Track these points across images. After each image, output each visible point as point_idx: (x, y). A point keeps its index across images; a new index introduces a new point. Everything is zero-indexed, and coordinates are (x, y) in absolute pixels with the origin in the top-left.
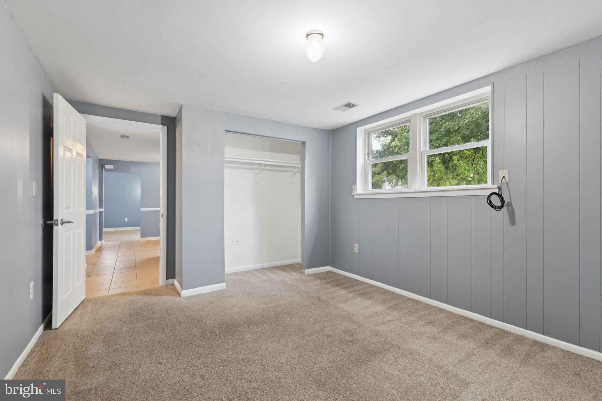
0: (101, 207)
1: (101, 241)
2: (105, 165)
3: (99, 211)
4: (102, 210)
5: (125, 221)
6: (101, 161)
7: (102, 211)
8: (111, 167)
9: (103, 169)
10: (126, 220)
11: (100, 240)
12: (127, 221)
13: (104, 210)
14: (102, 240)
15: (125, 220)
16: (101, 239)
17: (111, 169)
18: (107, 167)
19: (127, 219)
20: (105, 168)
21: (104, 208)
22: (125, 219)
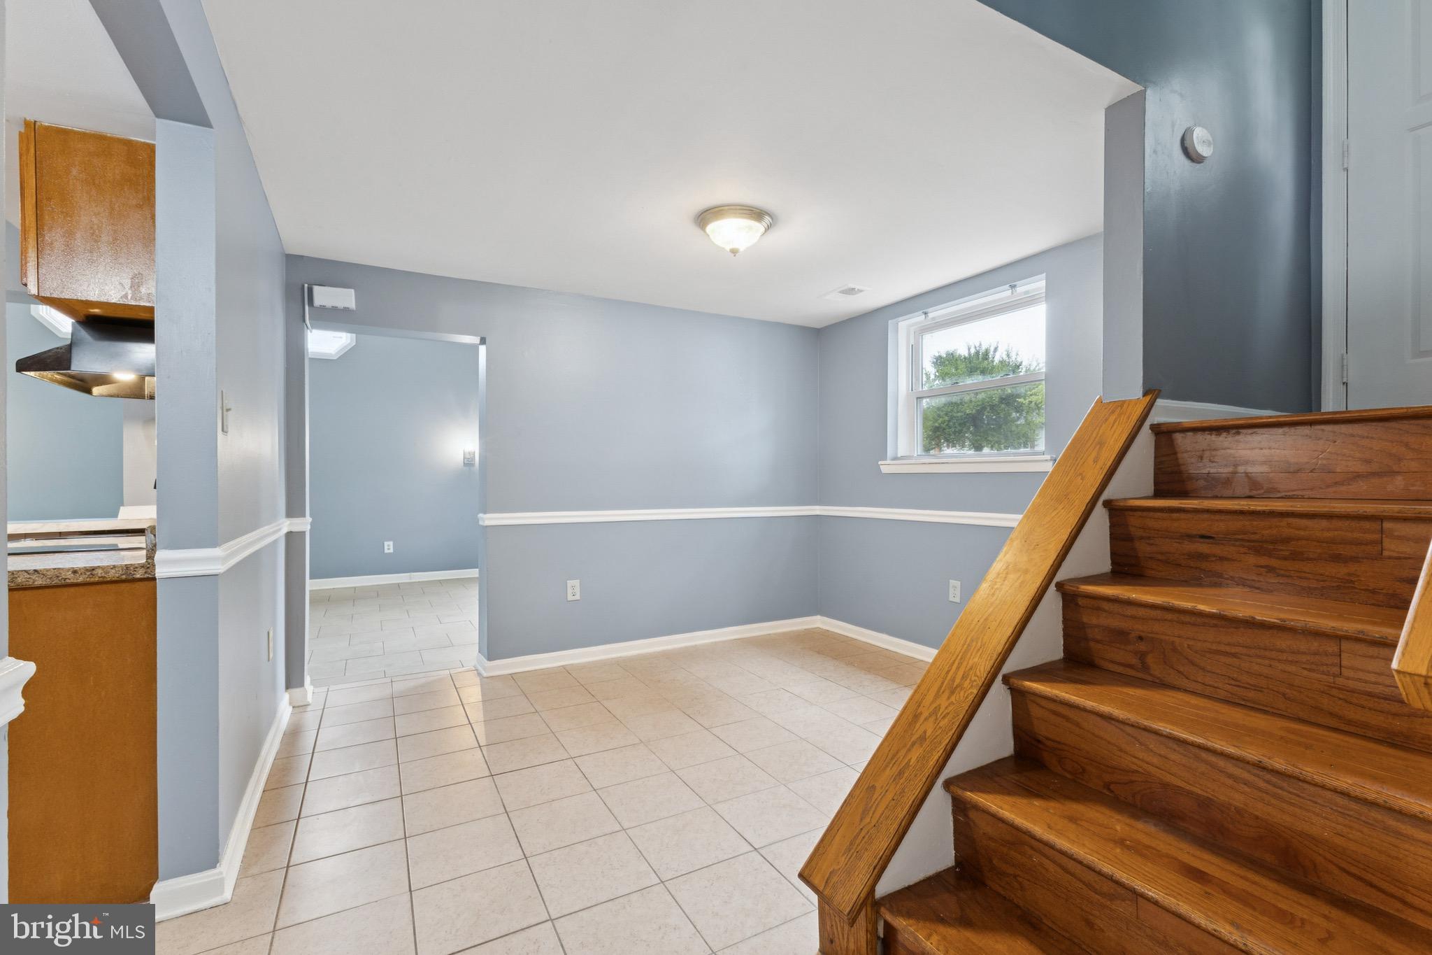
0: (294, 509)
1: (296, 692)
2: (316, 289)
3: (285, 530)
4: (303, 524)
5: (386, 551)
6: (293, 261)
7: (304, 533)
8: (344, 298)
9: (307, 308)
10: (389, 547)
11: (289, 686)
12: (391, 551)
13: (312, 524)
14: (301, 684)
15: (386, 547)
16: (294, 679)
17: (346, 310)
18: (324, 296)
19: (391, 543)
20: (318, 301)
21: (311, 516)
22: (386, 543)
